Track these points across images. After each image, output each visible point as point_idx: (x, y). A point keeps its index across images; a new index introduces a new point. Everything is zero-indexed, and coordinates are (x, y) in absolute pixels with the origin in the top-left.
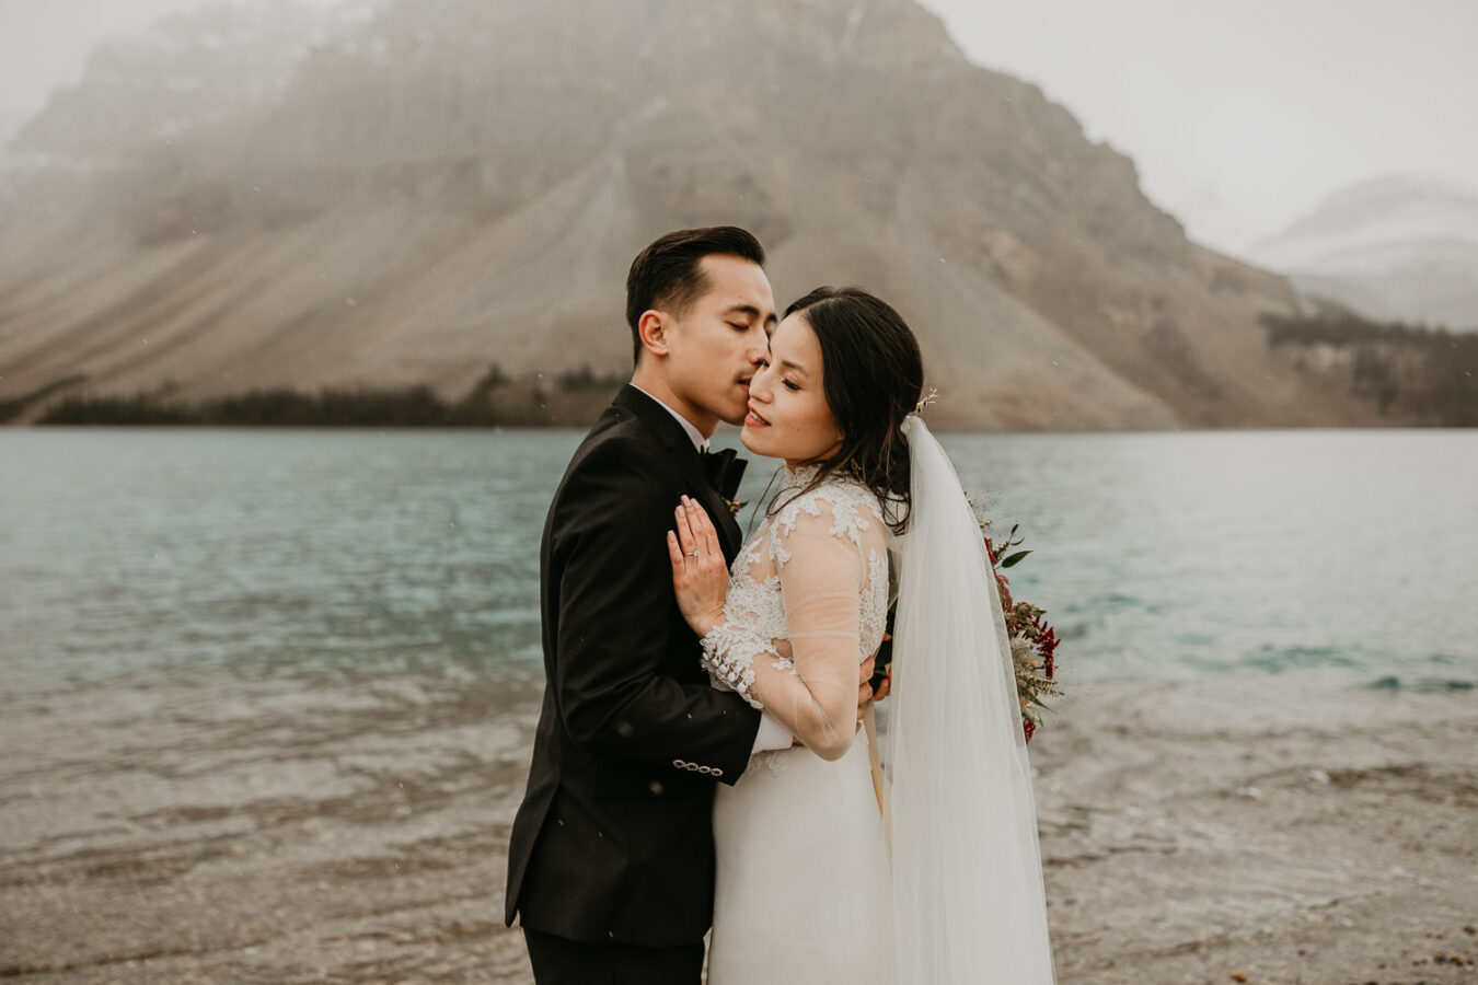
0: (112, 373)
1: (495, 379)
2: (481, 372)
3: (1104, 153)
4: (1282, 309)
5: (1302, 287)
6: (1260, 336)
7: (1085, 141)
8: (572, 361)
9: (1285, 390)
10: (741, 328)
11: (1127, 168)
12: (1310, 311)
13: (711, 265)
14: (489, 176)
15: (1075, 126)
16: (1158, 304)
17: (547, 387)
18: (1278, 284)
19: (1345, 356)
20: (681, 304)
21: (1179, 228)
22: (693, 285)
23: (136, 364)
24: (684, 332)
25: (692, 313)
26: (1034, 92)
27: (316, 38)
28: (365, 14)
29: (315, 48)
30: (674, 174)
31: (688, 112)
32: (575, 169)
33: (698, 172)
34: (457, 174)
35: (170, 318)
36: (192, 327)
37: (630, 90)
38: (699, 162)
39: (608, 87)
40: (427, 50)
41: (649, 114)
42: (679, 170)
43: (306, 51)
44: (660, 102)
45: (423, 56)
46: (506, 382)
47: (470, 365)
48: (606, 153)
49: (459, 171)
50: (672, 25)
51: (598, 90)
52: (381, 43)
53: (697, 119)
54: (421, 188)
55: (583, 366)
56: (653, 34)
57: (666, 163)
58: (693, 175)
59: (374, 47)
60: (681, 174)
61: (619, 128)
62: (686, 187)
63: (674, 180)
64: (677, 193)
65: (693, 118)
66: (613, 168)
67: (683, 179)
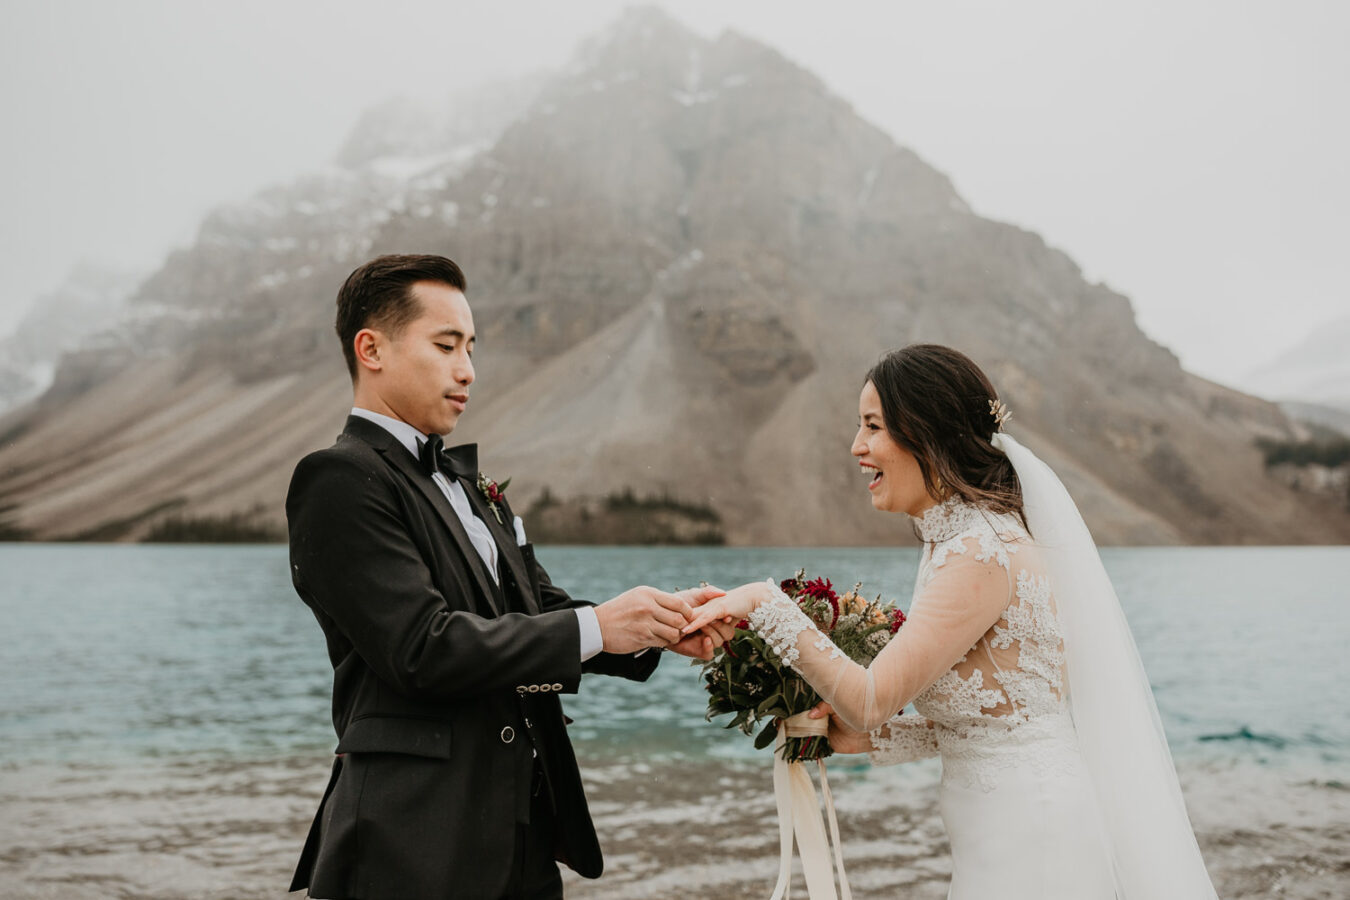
0: (210, 496)
1: (547, 500)
2: (535, 495)
3: (1102, 292)
4: (1277, 435)
5: (1293, 414)
6: (1257, 458)
7: (1084, 283)
8: (616, 485)
9: (1284, 509)
10: (447, 349)
11: (1124, 304)
12: (1302, 435)
13: (422, 291)
14: (543, 319)
15: (1074, 269)
16: (1157, 429)
17: (593, 508)
18: (1270, 411)
19: (1337, 476)
20: (395, 324)
21: (1175, 360)
22: (408, 311)
23: (231, 487)
24: (398, 351)
25: (405, 334)
26: (1034, 240)
27: (397, 204)
28: (439, 183)
29: (394, 214)
30: (708, 316)
31: (722, 262)
32: (621, 313)
33: (730, 314)
34: (517, 319)
35: (262, 446)
36: (282, 454)
37: (670, 244)
38: (731, 306)
39: (650, 241)
40: (492, 213)
41: (687, 265)
42: (712, 313)
43: (388, 216)
44: (697, 254)
45: (487, 218)
46: (557, 504)
47: (525, 488)
48: (648, 299)
49: (520, 315)
50: (707, 187)
51: (641, 244)
52: (452, 208)
53: (730, 269)
54: (485, 331)
55: (626, 489)
56: (691, 195)
57: (701, 306)
58: (725, 317)
59: (446, 212)
60: (715, 316)
61: (660, 277)
62: (719, 328)
63: (708, 321)
64: (711, 333)
65: (726, 267)
66: (654, 312)
67: (716, 321)
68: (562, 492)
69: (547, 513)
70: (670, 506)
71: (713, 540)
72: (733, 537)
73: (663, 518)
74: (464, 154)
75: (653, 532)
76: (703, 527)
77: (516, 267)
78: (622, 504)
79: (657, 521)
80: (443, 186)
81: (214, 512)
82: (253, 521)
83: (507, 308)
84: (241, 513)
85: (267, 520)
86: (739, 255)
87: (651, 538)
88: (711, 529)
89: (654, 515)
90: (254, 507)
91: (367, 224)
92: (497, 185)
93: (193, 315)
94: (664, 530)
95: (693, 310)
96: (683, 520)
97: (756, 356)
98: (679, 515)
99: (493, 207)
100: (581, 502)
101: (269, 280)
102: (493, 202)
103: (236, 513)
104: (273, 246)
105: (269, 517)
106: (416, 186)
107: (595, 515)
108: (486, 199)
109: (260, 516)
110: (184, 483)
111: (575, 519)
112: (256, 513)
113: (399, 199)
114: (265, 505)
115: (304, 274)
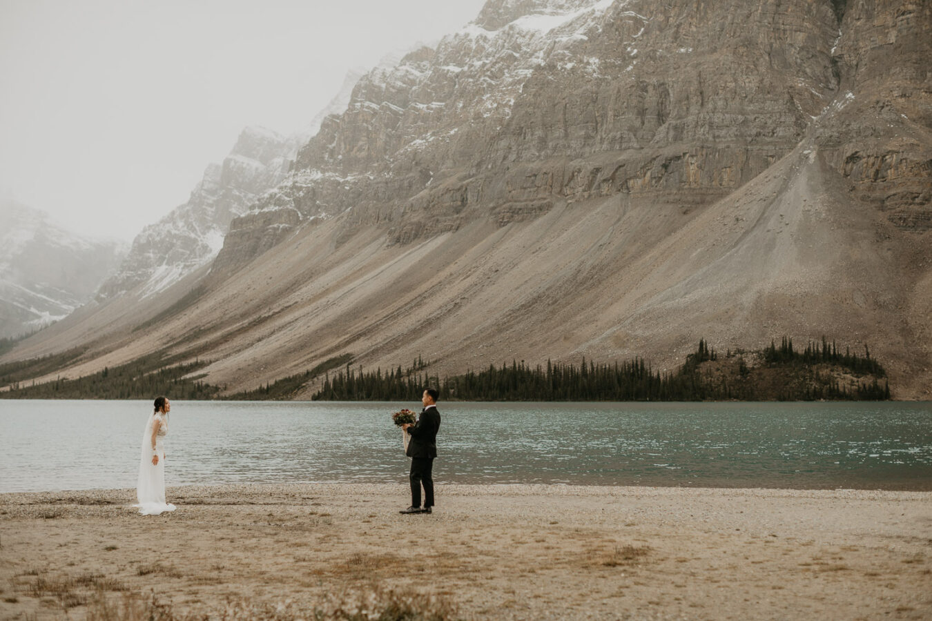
0: (373, 354)
1: (702, 355)
2: (692, 349)
8: (774, 338)
14: (692, 168)
17: (749, 362)
27: (539, 59)
28: (579, 35)
29: (538, 68)
30: (865, 160)
31: (878, 102)
32: (770, 159)
33: (887, 157)
34: (664, 170)
35: (419, 305)
36: (439, 312)
37: (821, 85)
38: (890, 149)
39: (800, 84)
40: (635, 63)
41: (840, 106)
42: (869, 156)
43: (531, 71)
44: (850, 95)
45: (630, 67)
46: (714, 358)
47: (682, 341)
48: (801, 143)
49: (665, 166)
50: (859, 23)
51: (791, 87)
52: (594, 60)
53: (886, 109)
54: (631, 183)
55: (784, 342)
56: (840, 34)
57: (857, 150)
58: (883, 160)
59: (588, 63)
60: (872, 160)
61: (813, 119)
62: (877, 172)
63: (865, 165)
64: (867, 177)
65: (883, 107)
66: (807, 157)
67: (873, 164)
68: (717, 345)
69: (704, 367)
70: (831, 358)
71: (877, 395)
72: (900, 391)
73: (824, 372)
74: (603, 5)
75: (815, 385)
76: (867, 380)
77: (661, 117)
78: (780, 357)
79: (818, 374)
80: (586, 38)
81: (379, 369)
82: (418, 377)
83: (654, 159)
84: (404, 370)
85: (429, 376)
86: (895, 93)
87: (811, 391)
88: (875, 383)
89: (814, 368)
90: (415, 364)
91: (511, 80)
92: (640, 34)
93: (349, 178)
94: (825, 384)
95: (849, 154)
96: (846, 373)
97: (917, 200)
98: (841, 369)
99: (634, 58)
100: (738, 356)
101: (418, 141)
102: (635, 51)
103: (399, 369)
104: (420, 106)
105: (431, 373)
106: (557, 40)
107: (753, 368)
108: (629, 49)
109: (423, 373)
110: (348, 343)
111: (732, 373)
112: (418, 370)
113: (541, 54)
114: (425, 361)
115: (452, 132)
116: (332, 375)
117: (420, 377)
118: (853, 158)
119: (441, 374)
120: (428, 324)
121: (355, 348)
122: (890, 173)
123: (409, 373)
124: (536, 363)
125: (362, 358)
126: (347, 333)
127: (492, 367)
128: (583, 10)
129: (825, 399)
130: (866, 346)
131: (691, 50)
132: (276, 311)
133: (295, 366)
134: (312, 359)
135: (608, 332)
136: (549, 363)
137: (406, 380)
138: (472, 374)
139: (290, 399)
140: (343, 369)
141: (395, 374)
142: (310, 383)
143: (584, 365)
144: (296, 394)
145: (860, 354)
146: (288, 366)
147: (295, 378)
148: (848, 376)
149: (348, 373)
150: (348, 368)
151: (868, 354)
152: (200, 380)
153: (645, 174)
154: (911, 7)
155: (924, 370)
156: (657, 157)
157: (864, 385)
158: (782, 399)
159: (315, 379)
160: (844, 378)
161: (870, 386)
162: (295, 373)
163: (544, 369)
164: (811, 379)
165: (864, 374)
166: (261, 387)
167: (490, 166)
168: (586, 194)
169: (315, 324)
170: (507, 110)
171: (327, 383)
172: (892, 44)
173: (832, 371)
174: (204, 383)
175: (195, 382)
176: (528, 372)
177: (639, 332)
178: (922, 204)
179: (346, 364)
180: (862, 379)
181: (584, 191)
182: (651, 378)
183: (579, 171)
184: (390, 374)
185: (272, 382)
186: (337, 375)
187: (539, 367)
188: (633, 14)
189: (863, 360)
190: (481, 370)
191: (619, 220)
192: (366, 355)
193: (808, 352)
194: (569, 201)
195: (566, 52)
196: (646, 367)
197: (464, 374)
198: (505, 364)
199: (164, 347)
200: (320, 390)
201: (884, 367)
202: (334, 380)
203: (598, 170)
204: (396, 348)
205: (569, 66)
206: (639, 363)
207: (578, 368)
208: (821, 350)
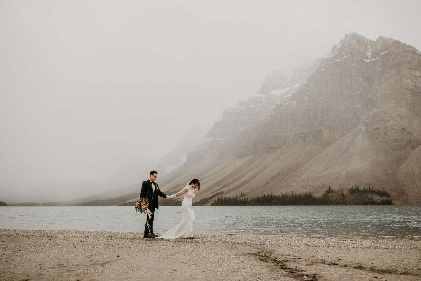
1: (330, 191)
2: (327, 189)
8: (353, 185)
14: (325, 134)
17: (345, 193)
27: (278, 103)
28: (290, 95)
29: (277, 105)
30: (380, 129)
31: (384, 111)
32: (350, 130)
33: (388, 128)
34: (316, 134)
35: (243, 176)
36: (249, 179)
37: (365, 107)
38: (388, 125)
39: (359, 106)
40: (307, 102)
41: (372, 113)
42: (382, 128)
43: (275, 106)
44: (375, 109)
45: (305, 104)
46: (333, 191)
47: (323, 187)
48: (359, 125)
49: (317, 133)
50: (377, 87)
51: (356, 108)
52: (294, 102)
53: (387, 113)
54: (306, 139)
55: (356, 186)
56: (371, 91)
57: (378, 126)
58: (386, 129)
59: (293, 103)
60: (383, 129)
61: (363, 118)
62: (385, 133)
63: (381, 131)
64: (382, 134)
65: (386, 113)
66: (362, 129)
67: (383, 131)
68: (335, 188)
69: (330, 195)
70: (372, 191)
71: (388, 203)
72: (395, 202)
73: (370, 196)
74: (297, 86)
75: (367, 200)
76: (384, 198)
78: (355, 191)
79: (368, 196)
80: (291, 96)
81: (231, 196)
82: (242, 198)
83: (313, 131)
84: (238, 196)
85: (245, 198)
86: (390, 108)
87: (366, 202)
88: (387, 199)
89: (366, 194)
90: (242, 194)
91: (269, 109)
92: (308, 94)
93: (222, 139)
94: (370, 199)
95: (375, 127)
96: (377, 196)
97: (398, 141)
98: (375, 195)
99: (307, 100)
100: (341, 191)
101: (243, 128)
102: (307, 99)
103: (237, 196)
104: (243, 118)
105: (246, 197)
106: (283, 97)
107: (346, 195)
108: (305, 98)
109: (243, 197)
110: (222, 188)
111: (340, 196)
112: (242, 196)
113: (278, 101)
114: (245, 193)
115: (252, 125)
116: (217, 198)
117: (243, 198)
118: (377, 129)
119: (249, 197)
120: (246, 182)
121: (224, 190)
122: (389, 133)
123: (240, 197)
124: (278, 193)
125: (226, 193)
126: (222, 185)
127: (264, 195)
128: (291, 88)
129: (370, 204)
130: (383, 187)
131: (324, 98)
132: (201, 179)
133: (206, 195)
134: (211, 193)
135: (300, 184)
136: (282, 194)
137: (239, 199)
138: (259, 197)
139: (204, 205)
140: (220, 196)
141: (236, 197)
142: (210, 200)
143: (293, 194)
144: (206, 204)
145: (381, 190)
146: (204, 195)
147: (206, 199)
148: (378, 197)
149: (221, 197)
150: (221, 196)
151: (384, 190)
152: (178, 200)
153: (311, 136)
154: (393, 82)
155: (403, 195)
156: (314, 130)
157: (383, 200)
158: (356, 204)
159: (212, 199)
160: (376, 198)
161: (385, 200)
162: (206, 197)
163: (280, 195)
164: (365, 198)
165: (383, 196)
166: (196, 202)
167: (264, 135)
168: (293, 142)
169: (212, 183)
170: (268, 118)
171: (215, 200)
172: (388, 93)
173: (372, 195)
174: (179, 201)
175: (177, 200)
176: (276, 196)
177: (310, 184)
178: (400, 142)
179: (220, 195)
180: (382, 198)
181: (292, 141)
182: (314, 198)
183: (291, 135)
184: (234, 198)
185: (199, 200)
186: (218, 198)
187: (279, 195)
188: (306, 88)
189: (383, 192)
190: (261, 196)
191: (303, 150)
192: (227, 192)
193: (364, 189)
194: (288, 145)
195: (286, 100)
196: (312, 194)
197: (256, 197)
198: (268, 194)
199: (169, 190)
200: (213, 202)
201: (390, 194)
202: (217, 199)
203: (296, 135)
204: (236, 190)
205: (287, 104)
206: (310, 193)
207: (291, 195)
208: (368, 189)
